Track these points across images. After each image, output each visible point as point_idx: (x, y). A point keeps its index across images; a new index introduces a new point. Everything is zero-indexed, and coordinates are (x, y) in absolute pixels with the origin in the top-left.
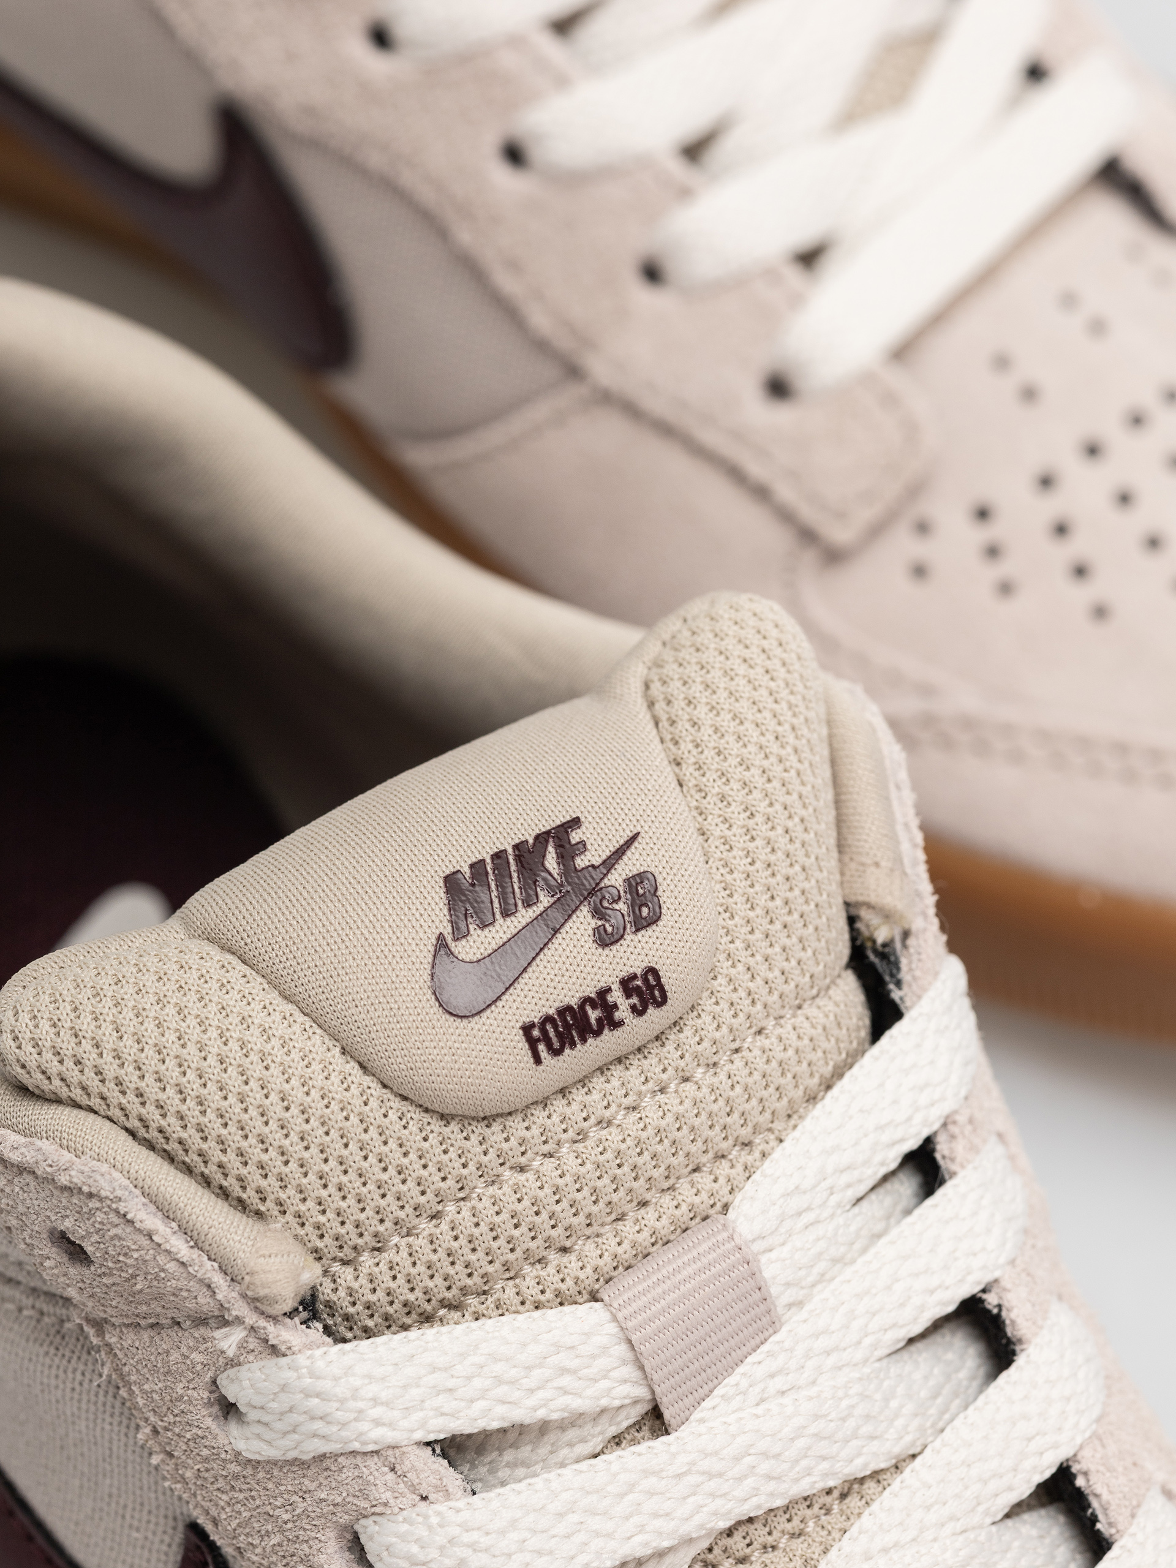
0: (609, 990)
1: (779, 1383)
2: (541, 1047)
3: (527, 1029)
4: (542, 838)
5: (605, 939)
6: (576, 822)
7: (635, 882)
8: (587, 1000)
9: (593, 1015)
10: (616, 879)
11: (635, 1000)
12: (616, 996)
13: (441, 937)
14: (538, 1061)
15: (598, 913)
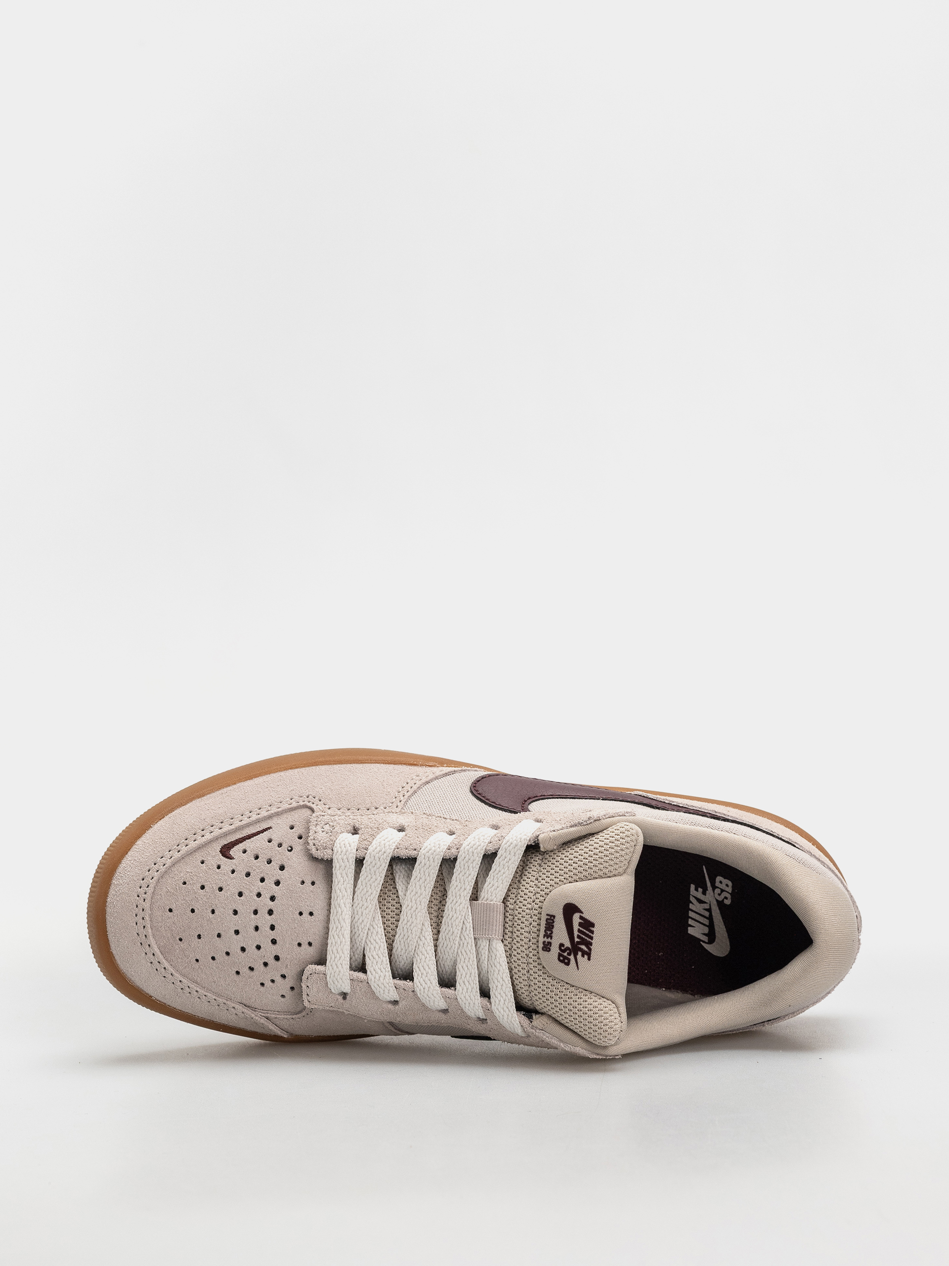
0: (551, 939)
1: (464, 929)
2: (549, 917)
3: (554, 917)
4: (590, 950)
5: (561, 945)
6: (589, 959)
7: (569, 960)
8: (552, 932)
9: (549, 932)
10: (572, 957)
11: (546, 943)
12: (549, 940)
13: (582, 913)
14: (547, 915)
15: (568, 948)
